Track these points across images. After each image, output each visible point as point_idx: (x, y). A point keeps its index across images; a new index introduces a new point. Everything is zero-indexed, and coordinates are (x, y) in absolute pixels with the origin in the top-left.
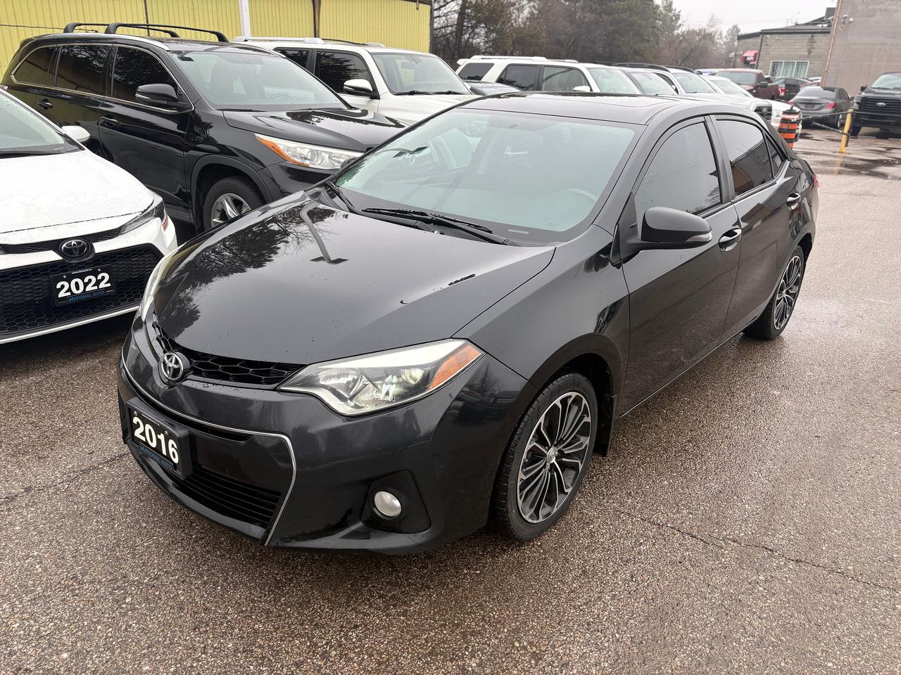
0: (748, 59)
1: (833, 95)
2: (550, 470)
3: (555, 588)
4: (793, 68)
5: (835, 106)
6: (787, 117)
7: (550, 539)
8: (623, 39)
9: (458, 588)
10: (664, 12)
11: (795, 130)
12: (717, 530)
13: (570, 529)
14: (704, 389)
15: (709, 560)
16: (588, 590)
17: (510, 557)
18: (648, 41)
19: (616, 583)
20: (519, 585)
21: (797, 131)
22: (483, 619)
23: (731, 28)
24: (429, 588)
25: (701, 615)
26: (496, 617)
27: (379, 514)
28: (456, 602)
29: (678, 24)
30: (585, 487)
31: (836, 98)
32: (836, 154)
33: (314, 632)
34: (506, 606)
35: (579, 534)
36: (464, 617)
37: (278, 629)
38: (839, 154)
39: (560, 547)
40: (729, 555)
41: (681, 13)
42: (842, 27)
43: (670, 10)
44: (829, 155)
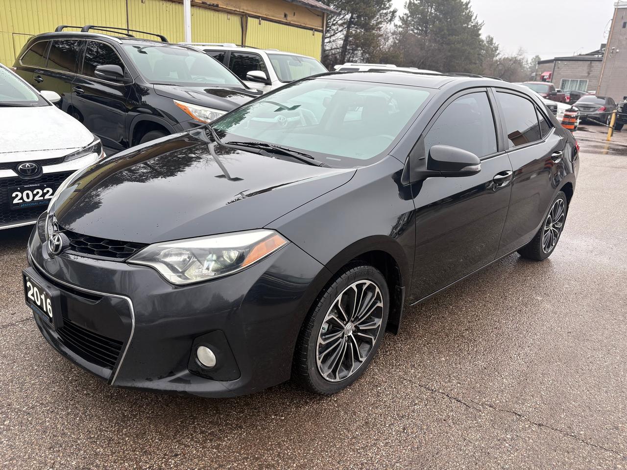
0: (545, 77)
1: (604, 102)
2: (347, 341)
3: (341, 434)
4: (577, 84)
5: (605, 110)
6: (568, 113)
7: (345, 396)
8: (457, 61)
9: (264, 429)
10: (487, 45)
11: (574, 123)
12: (478, 397)
13: (362, 390)
14: (484, 293)
15: (468, 420)
16: (367, 437)
17: (311, 408)
18: (475, 64)
19: (390, 433)
20: (312, 430)
21: (576, 124)
22: (279, 455)
23: (534, 57)
24: (241, 427)
25: (455, 463)
26: (289, 454)
27: (200, 364)
28: (260, 440)
29: (496, 54)
30: (379, 358)
31: (606, 104)
32: (604, 141)
33: (142, 458)
34: (299, 445)
35: (368, 393)
36: (264, 453)
37: (114, 453)
38: (606, 142)
39: (351, 403)
40: (485, 416)
41: (499, 46)
42: (611, 56)
43: (491, 44)
44: (599, 142)
